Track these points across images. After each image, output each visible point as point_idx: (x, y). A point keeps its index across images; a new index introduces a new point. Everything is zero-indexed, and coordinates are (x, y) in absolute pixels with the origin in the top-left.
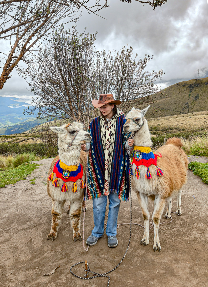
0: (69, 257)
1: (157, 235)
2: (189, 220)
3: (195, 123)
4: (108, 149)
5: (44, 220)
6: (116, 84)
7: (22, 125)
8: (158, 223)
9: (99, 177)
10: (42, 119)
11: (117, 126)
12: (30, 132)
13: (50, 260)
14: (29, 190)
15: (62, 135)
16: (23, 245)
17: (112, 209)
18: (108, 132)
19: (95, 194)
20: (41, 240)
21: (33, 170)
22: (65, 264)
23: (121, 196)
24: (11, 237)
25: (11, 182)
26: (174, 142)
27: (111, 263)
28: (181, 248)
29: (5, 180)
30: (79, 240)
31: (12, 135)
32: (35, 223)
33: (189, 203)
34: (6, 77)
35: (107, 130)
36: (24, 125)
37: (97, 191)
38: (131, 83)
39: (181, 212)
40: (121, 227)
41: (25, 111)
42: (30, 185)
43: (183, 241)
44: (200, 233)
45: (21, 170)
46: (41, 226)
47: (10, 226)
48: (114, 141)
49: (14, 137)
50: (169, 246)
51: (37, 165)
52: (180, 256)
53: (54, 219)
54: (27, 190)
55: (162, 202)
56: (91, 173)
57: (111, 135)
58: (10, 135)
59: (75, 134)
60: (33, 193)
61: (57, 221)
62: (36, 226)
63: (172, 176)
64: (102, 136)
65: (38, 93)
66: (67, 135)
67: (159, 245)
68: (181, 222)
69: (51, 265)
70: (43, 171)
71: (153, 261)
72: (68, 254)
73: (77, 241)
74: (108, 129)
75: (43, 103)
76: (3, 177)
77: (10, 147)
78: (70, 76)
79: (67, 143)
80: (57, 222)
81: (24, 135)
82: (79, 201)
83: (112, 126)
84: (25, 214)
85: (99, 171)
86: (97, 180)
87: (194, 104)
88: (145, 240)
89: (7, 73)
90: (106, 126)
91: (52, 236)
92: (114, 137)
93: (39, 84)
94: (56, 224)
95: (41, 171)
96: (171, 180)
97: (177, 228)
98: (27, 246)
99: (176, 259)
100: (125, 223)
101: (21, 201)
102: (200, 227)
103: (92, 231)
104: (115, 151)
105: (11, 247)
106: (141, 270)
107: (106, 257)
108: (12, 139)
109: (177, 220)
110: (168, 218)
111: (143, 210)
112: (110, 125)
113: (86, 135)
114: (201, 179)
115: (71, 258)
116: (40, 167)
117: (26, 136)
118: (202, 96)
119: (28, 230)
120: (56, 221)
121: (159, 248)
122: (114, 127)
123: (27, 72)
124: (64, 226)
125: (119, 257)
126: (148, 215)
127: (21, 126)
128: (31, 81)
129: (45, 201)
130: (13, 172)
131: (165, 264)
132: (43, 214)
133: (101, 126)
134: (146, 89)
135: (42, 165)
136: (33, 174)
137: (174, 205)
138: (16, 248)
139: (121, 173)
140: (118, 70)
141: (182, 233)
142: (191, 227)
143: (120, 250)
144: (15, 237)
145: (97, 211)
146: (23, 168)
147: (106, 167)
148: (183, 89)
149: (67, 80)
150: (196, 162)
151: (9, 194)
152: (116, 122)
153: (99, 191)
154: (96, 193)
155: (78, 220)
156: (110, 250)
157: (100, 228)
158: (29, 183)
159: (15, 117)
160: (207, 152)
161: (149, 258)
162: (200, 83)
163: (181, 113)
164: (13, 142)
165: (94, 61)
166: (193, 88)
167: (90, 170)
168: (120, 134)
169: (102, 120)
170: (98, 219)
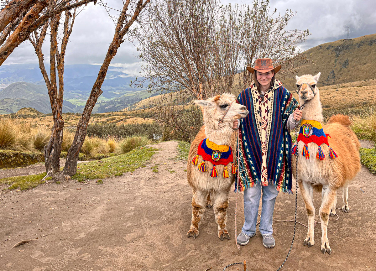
0: (219, 257)
2: (360, 218)
3: (343, 98)
4: (265, 129)
5: (178, 214)
7: (119, 100)
8: (326, 220)
9: (251, 162)
10: (153, 92)
11: (276, 100)
12: (129, 109)
13: (197, 260)
14: (153, 179)
15: (210, 110)
16: (160, 242)
17: (267, 202)
18: (263, 108)
20: (180, 238)
21: (151, 155)
22: (215, 265)
23: (282, 187)
24: (144, 234)
25: (128, 169)
26: (340, 121)
27: (272, 265)
28: (356, 250)
29: (119, 167)
30: (226, 238)
31: (107, 113)
32: (168, 218)
33: (356, 198)
34: (119, 40)
35: (262, 106)
36: (121, 101)
37: (249, 180)
39: (348, 208)
40: (276, 224)
41: (133, 83)
42: (152, 173)
43: (357, 243)
45: (136, 156)
46: (177, 222)
47: (140, 221)
48: (271, 118)
49: (110, 115)
50: (340, 247)
51: (155, 149)
52: (356, 260)
53: (195, 214)
54: (150, 180)
55: (333, 194)
56: (242, 159)
57: (267, 111)
58: (104, 114)
59: (227, 108)
60: (159, 183)
61: (199, 215)
63: (345, 162)
64: (255, 113)
65: (148, 60)
66: (217, 109)
67: (328, 247)
68: (350, 220)
69: (199, 265)
70: (164, 157)
71: (323, 264)
72: (216, 254)
73: (224, 239)
74: (264, 104)
75: (154, 73)
76: (115, 164)
77: (105, 128)
78: (189, 39)
79: (217, 120)
80: (199, 217)
81: (122, 113)
82: (226, 192)
83: (268, 101)
84: (154, 208)
85: (251, 156)
86: (249, 167)
87: (341, 73)
88: (309, 240)
90: (260, 100)
91: (193, 232)
92: (271, 114)
93: (149, 48)
94: (198, 219)
95: (162, 157)
96: (344, 167)
97: (347, 227)
98: (165, 244)
99: (352, 262)
100: (279, 219)
101: (145, 193)
103: (242, 228)
104: (272, 131)
105: (146, 245)
107: (264, 258)
108: (106, 119)
109: (345, 217)
110: (333, 215)
111: (306, 203)
112: (266, 99)
113: (242, 108)
114: (368, 169)
115: (221, 258)
116: (159, 152)
117: (124, 114)
118: (353, 62)
119: (162, 225)
120: (197, 215)
121: (329, 250)
122: (271, 102)
123: (134, 33)
125: (279, 259)
126: (314, 210)
127: (117, 101)
129: (175, 193)
130: (126, 157)
131: (339, 268)
132: (175, 208)
133: (253, 100)
134: (286, 54)
135: (161, 149)
136: (153, 161)
138: (152, 246)
139: (281, 158)
140: (249, 29)
141: (354, 233)
142: (364, 226)
143: (280, 251)
144: (148, 233)
145: (251, 204)
146: (138, 153)
147: (263, 151)
148: (326, 53)
151: (130, 184)
152: (273, 95)
153: (251, 179)
154: (247, 182)
155: (225, 215)
156: (267, 251)
157: (252, 225)
158: (150, 171)
159: (109, 90)
160: (370, 134)
161: (317, 261)
162: (350, 45)
163: (324, 84)
164: (109, 122)
165: (218, 18)
166: (340, 51)
167: (241, 155)
168: (279, 110)
169: (254, 92)
170: (251, 214)
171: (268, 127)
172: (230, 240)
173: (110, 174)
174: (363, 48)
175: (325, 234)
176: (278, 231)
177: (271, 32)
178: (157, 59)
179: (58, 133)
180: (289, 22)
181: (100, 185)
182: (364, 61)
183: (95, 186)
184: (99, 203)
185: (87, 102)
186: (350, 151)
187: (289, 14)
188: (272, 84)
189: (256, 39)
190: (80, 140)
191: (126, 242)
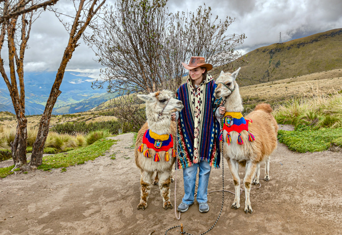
0: (162, 223)
1: (248, 198)
2: (277, 185)
4: (197, 117)
5: (131, 192)
6: (192, 50)
7: (87, 102)
8: (249, 187)
9: (189, 146)
11: (207, 93)
12: (96, 109)
13: (144, 226)
14: (111, 165)
15: (151, 104)
16: (114, 215)
17: (202, 176)
18: (197, 100)
19: (184, 163)
20: (131, 210)
21: (110, 146)
22: (159, 229)
23: (213, 163)
24: (101, 209)
25: (89, 158)
26: (263, 108)
27: (205, 226)
28: (272, 209)
29: (82, 157)
30: (169, 208)
32: (122, 195)
33: (276, 170)
34: (74, 44)
35: (196, 98)
36: (89, 103)
37: (187, 160)
38: (209, 49)
39: (269, 178)
40: (211, 194)
41: (94, 84)
42: (110, 160)
43: (273, 203)
44: (289, 195)
45: (97, 147)
46: (129, 198)
47: (98, 199)
48: (204, 108)
49: (80, 115)
50: (260, 208)
51: (114, 141)
52: (271, 216)
53: (143, 190)
54: (108, 166)
55: (254, 167)
56: (181, 142)
57: (200, 102)
58: (74, 114)
59: (166, 102)
60: (116, 168)
62: (124, 198)
63: (264, 140)
64: (190, 104)
65: (107, 64)
66: (156, 103)
67: (250, 208)
68: (270, 186)
69: (146, 230)
70: (122, 146)
71: (245, 222)
72: (161, 220)
74: (197, 96)
75: (112, 75)
76: (79, 154)
77: (76, 126)
78: (141, 44)
79: (157, 113)
80: (147, 193)
81: (90, 113)
82: (169, 171)
83: (201, 93)
84: (111, 188)
85: (188, 140)
86: (187, 149)
87: (274, 72)
88: (236, 204)
89: (75, 41)
90: (194, 92)
91: (143, 205)
92: (203, 104)
93: (107, 53)
94: (146, 194)
95: (119, 147)
96: (262, 145)
97: (266, 192)
98: (118, 216)
99: (268, 219)
100: (214, 190)
101: (104, 176)
102: (289, 190)
103: (183, 199)
104: (205, 119)
105: (102, 218)
106: (234, 230)
107: (199, 221)
108: (77, 118)
109: (266, 185)
110: (257, 184)
111: (233, 176)
112: (199, 92)
113: (178, 103)
114: (288, 147)
115: (164, 224)
116: (117, 142)
117: (92, 114)
118: (284, 62)
119: (116, 201)
120: (145, 191)
121: (251, 210)
122: (203, 94)
124: (152, 196)
125: (211, 220)
126: (239, 180)
127: (85, 103)
128: (97, 50)
129: (129, 175)
131: (257, 223)
132: (129, 187)
133: (189, 93)
134: (226, 56)
135: (120, 140)
136: (111, 150)
137: (262, 171)
138: (107, 218)
139: (212, 140)
141: (271, 197)
142: (280, 191)
143: (212, 214)
144: (104, 208)
145: (188, 178)
146: (99, 145)
147: (195, 135)
148: (263, 55)
149: (139, 48)
150: (281, 130)
151: (91, 170)
152: (205, 88)
153: (189, 160)
154: (186, 162)
155: (168, 189)
156: (202, 215)
157: (191, 195)
158: (109, 158)
159: (78, 93)
160: (292, 120)
161: (241, 220)
162: (281, 48)
163: (260, 82)
164: (79, 121)
165: (167, 25)
166: (274, 53)
167: (179, 139)
168: (210, 100)
169: (190, 86)
170: (189, 186)
171: (201, 115)
172: (173, 209)
173: (74, 163)
174: (292, 50)
176: (212, 199)
178: (115, 63)
179: (23, 130)
181: (64, 172)
182: (292, 62)
183: (60, 173)
184: (62, 187)
185: (47, 101)
187: (229, 20)
189: (200, 43)
190: (43, 135)
191: (84, 217)
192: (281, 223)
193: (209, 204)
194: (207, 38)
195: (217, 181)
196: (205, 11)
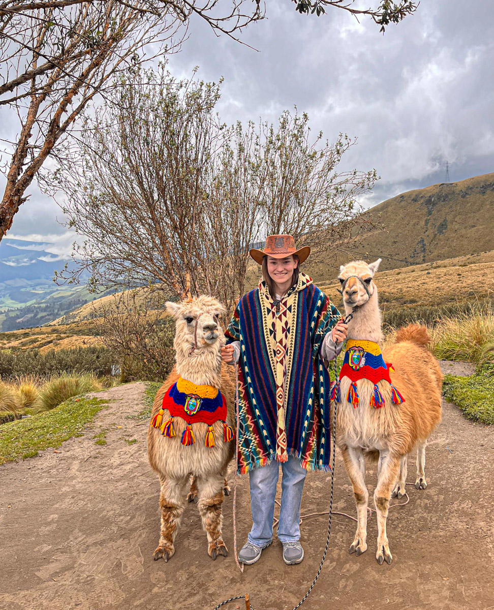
0: (207, 590)
2: (442, 497)
3: (439, 285)
4: (281, 362)
5: (140, 519)
7: (43, 305)
8: (385, 508)
9: (261, 423)
10: (99, 292)
11: (300, 310)
13: (168, 599)
14: (96, 457)
16: (103, 575)
17: (290, 488)
18: (280, 325)
19: (253, 459)
20: (141, 562)
21: (95, 413)
22: (200, 606)
23: (309, 461)
24: (75, 562)
25: (49, 443)
26: (412, 337)
27: (295, 594)
28: (431, 552)
29: (32, 439)
30: (221, 555)
32: (120, 529)
33: (439, 463)
34: (16, 198)
35: (278, 322)
37: (257, 454)
39: (424, 482)
40: (307, 521)
41: (59, 275)
42: (94, 447)
43: (434, 539)
44: (465, 520)
45: (66, 415)
46: (136, 534)
47: (68, 539)
48: (293, 343)
50: (406, 551)
51: (102, 401)
52: (430, 569)
53: (166, 518)
54: (91, 459)
55: (395, 465)
56: (244, 416)
57: (286, 330)
58: (15, 332)
60: (106, 465)
61: (173, 521)
62: (125, 534)
64: (265, 334)
65: (87, 230)
67: (388, 552)
68: (426, 501)
70: (119, 414)
71: (378, 583)
72: (203, 585)
73: (218, 558)
74: (280, 318)
75: (100, 255)
76: (26, 433)
77: (18, 359)
78: (162, 190)
80: (173, 523)
83: (288, 311)
84: (95, 511)
85: (260, 412)
87: (436, 243)
88: (358, 543)
89: (19, 189)
90: (274, 310)
91: (165, 551)
92: (292, 335)
93: (88, 208)
94: (171, 527)
95: (114, 415)
96: (413, 418)
97: (420, 515)
98: (113, 577)
99: (422, 574)
100: (314, 512)
101: (80, 485)
102: (465, 509)
103: (249, 536)
104: (295, 365)
105: (78, 582)
106: (355, 601)
107: (283, 583)
109: (419, 498)
110: (401, 495)
111: (355, 484)
112: (284, 309)
114: (462, 410)
115: (210, 592)
116: (110, 405)
118: (454, 223)
119: (108, 543)
120: (171, 520)
121: (389, 557)
122: (292, 313)
123: (56, 178)
124: (185, 529)
125: (308, 581)
126: (366, 495)
127: (39, 307)
128: (67, 201)
129: (136, 480)
130: (47, 419)
131: (402, 585)
132: (135, 507)
133: (263, 311)
135: (114, 400)
136: (97, 423)
137: (411, 468)
138: (89, 582)
139: (309, 413)
141: (430, 524)
142: (447, 510)
143: (310, 568)
144: (82, 559)
145: (260, 493)
146: (70, 410)
147: (279, 402)
148: (412, 208)
149: (156, 197)
150: (449, 375)
151: (52, 471)
152: (296, 302)
153: (261, 453)
154: (255, 458)
155: (218, 516)
156: (288, 569)
157: (264, 528)
158: (91, 443)
159: (22, 287)
160: (470, 351)
161: (369, 578)
162: (449, 194)
163: (407, 263)
164: (25, 348)
165: (216, 149)
166: (434, 205)
167: (242, 411)
168: (307, 327)
169: (264, 297)
170: (261, 510)
171: (287, 357)
172: (228, 558)
173: (14, 454)
174: (470, 198)
175: (383, 532)
176: (311, 533)
177: (312, 174)
178: (104, 228)
180: (343, 155)
182: (471, 222)
186: (425, 390)
187: (344, 141)
188: (295, 280)
189: (285, 188)
191: (40, 581)
192: (447, 583)
193: (303, 543)
194: (300, 177)
195: (319, 490)
196: (295, 122)
